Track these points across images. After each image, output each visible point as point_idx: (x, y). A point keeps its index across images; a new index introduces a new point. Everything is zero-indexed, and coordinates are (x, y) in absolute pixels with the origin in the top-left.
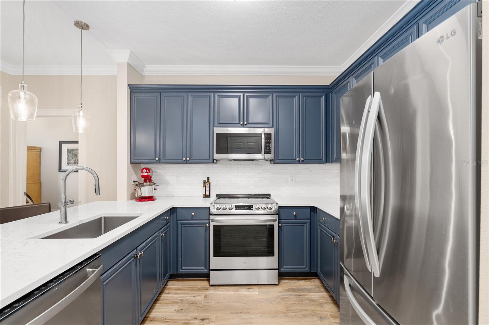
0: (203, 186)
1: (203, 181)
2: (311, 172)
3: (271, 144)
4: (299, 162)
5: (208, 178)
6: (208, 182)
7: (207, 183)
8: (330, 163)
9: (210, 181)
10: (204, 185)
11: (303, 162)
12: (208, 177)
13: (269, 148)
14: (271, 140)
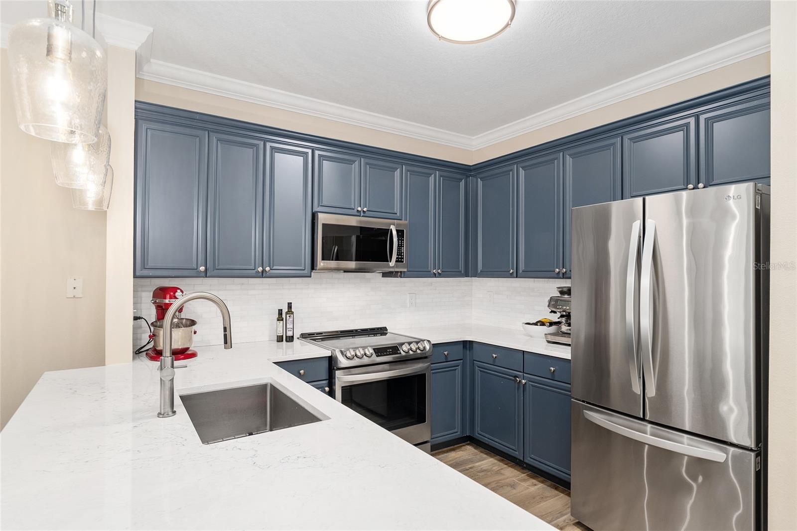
0: (278, 320)
1: (278, 311)
2: (436, 290)
3: (403, 247)
4: (435, 275)
5: (290, 305)
6: (290, 310)
7: (285, 314)
8: (469, 277)
9: (292, 310)
10: (279, 317)
11: (440, 275)
12: (288, 303)
13: (401, 253)
14: (403, 240)
